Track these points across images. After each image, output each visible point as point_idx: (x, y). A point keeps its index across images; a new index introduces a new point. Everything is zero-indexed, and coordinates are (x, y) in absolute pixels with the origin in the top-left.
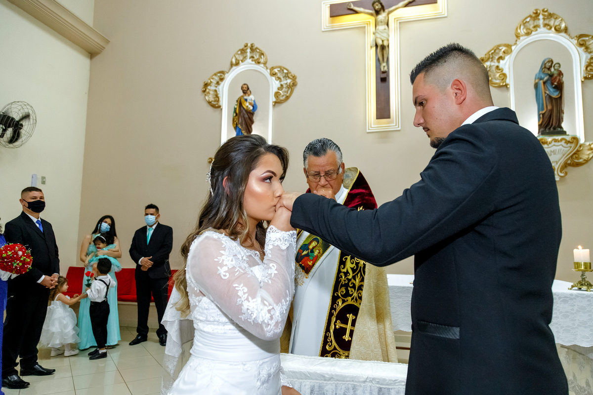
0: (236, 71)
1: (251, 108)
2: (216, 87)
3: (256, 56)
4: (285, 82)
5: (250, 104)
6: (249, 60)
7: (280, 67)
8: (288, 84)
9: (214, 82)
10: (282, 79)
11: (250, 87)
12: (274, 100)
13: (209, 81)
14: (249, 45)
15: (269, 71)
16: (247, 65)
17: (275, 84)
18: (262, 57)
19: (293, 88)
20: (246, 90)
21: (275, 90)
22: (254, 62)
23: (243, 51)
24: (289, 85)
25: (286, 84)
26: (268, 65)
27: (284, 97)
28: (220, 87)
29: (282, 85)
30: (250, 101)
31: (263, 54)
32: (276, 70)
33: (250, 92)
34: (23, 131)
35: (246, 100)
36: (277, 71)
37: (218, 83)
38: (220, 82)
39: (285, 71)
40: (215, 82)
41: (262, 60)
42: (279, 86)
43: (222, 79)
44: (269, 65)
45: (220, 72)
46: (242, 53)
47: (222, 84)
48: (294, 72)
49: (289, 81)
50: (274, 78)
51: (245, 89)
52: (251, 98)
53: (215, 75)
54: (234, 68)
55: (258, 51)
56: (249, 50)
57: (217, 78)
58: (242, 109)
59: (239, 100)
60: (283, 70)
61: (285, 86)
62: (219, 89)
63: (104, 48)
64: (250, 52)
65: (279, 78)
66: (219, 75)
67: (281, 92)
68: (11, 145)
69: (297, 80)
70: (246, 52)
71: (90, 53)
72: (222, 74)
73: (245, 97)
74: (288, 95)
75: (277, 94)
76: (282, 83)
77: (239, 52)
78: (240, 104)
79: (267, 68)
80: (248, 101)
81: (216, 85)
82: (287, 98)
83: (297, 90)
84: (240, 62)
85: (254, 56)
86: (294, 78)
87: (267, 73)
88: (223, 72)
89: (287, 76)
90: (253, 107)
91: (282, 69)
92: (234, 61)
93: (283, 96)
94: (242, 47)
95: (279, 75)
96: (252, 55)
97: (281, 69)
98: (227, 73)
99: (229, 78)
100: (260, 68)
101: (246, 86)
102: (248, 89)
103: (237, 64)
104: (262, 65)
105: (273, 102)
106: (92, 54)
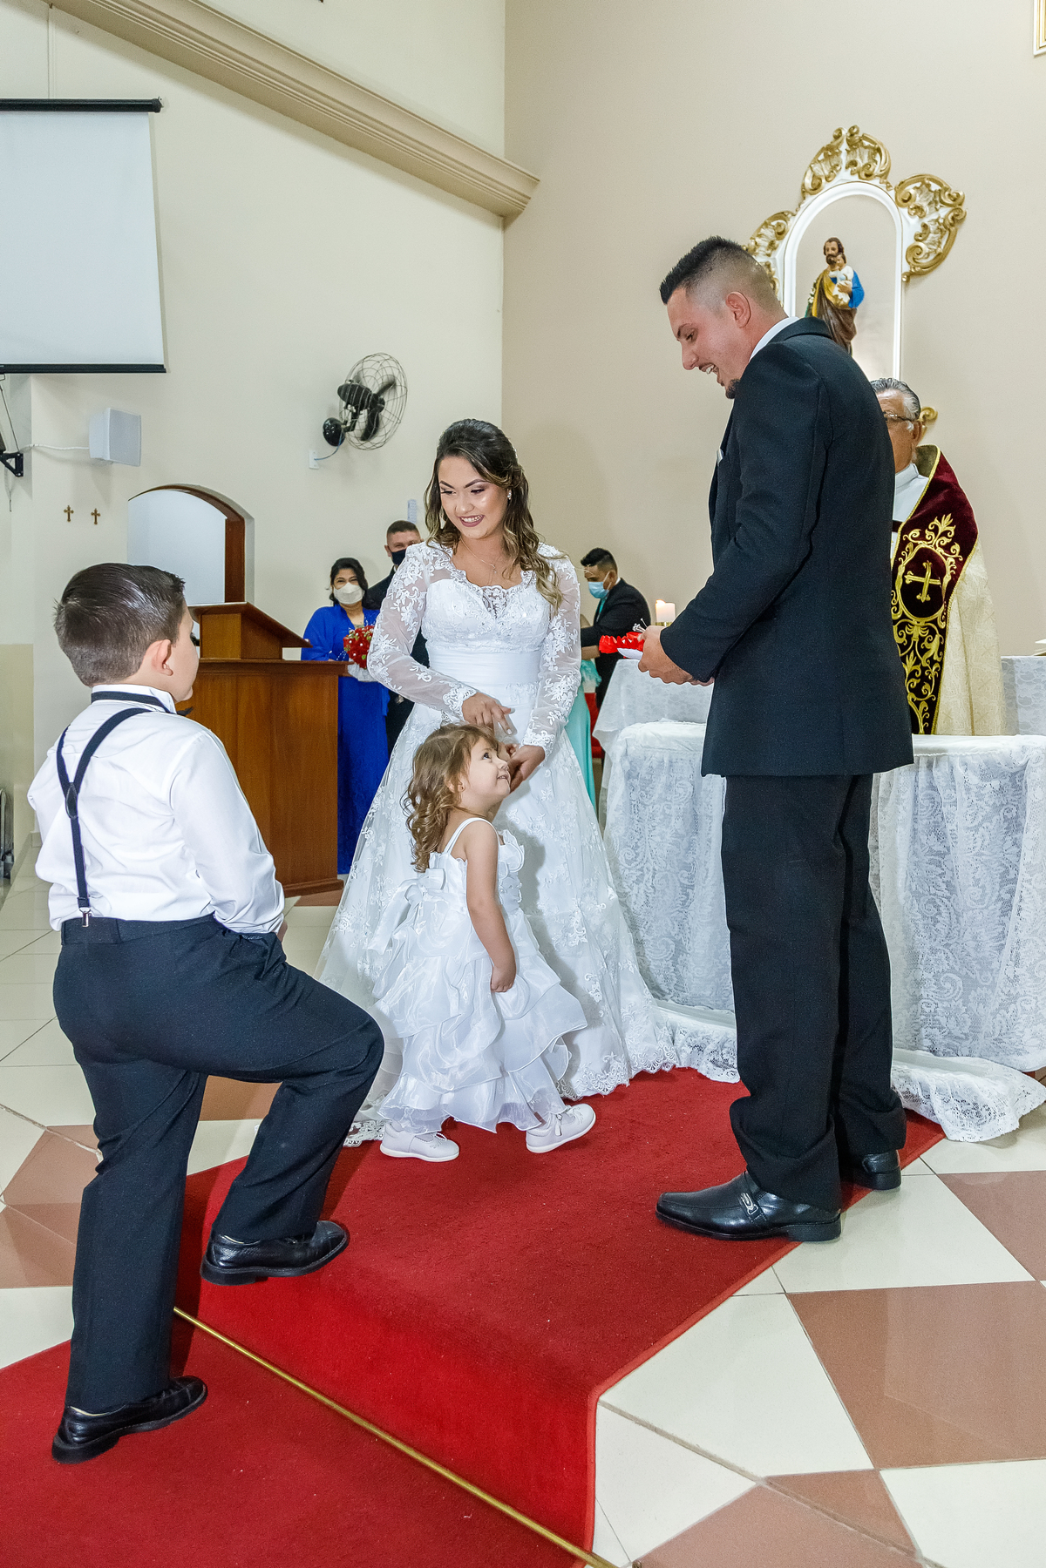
0: (817, 204)
1: (845, 299)
2: (769, 255)
3: (861, 157)
4: (935, 216)
5: (843, 289)
6: (844, 174)
7: (920, 178)
8: (941, 221)
9: (764, 243)
10: (926, 209)
11: (844, 245)
12: (907, 268)
13: (753, 243)
14: (845, 132)
15: (892, 193)
16: (844, 186)
17: (907, 226)
18: (878, 158)
19: (953, 229)
20: (835, 254)
21: (909, 241)
22: (856, 178)
23: (830, 151)
24: (944, 224)
25: (937, 220)
26: (890, 179)
27: (932, 257)
28: (778, 254)
29: (925, 226)
30: (843, 283)
31: (879, 150)
32: (911, 189)
33: (844, 258)
34: (385, 415)
35: (834, 280)
36: (913, 192)
37: (772, 246)
38: (777, 242)
39: (934, 187)
40: (767, 244)
41: (877, 169)
42: (919, 230)
43: (781, 234)
44: (894, 179)
45: (777, 217)
46: (827, 157)
47: (781, 245)
48: (956, 187)
49: (944, 212)
50: (905, 211)
51: (831, 252)
52: (846, 273)
53: (766, 224)
54: (809, 198)
55: (866, 143)
56: (844, 147)
57: (769, 233)
58: (825, 302)
59: (819, 282)
60: (928, 186)
61: (932, 227)
62: (775, 259)
63: (530, 198)
64: (848, 152)
65: (919, 209)
66: (774, 223)
67: (920, 244)
68: (368, 444)
69: (964, 208)
70: (838, 154)
71: (501, 216)
72: (780, 221)
73: (832, 274)
74: (939, 250)
75: (913, 252)
76: (926, 221)
77: (821, 157)
78: (821, 294)
79: (889, 187)
80: (839, 282)
81: (769, 252)
82: (940, 258)
83: (963, 232)
84: (824, 181)
85: (858, 160)
86: (957, 201)
87: (887, 199)
88: (782, 216)
89: (937, 201)
90: (851, 295)
91: (923, 181)
92: (808, 182)
93: (928, 254)
94: (828, 140)
95: (920, 200)
96: (851, 158)
97: (923, 183)
98: (794, 215)
99: (797, 228)
100: (873, 189)
101: (834, 244)
102: (841, 250)
103: (816, 188)
104: (876, 181)
105: (903, 275)
106: (505, 218)
